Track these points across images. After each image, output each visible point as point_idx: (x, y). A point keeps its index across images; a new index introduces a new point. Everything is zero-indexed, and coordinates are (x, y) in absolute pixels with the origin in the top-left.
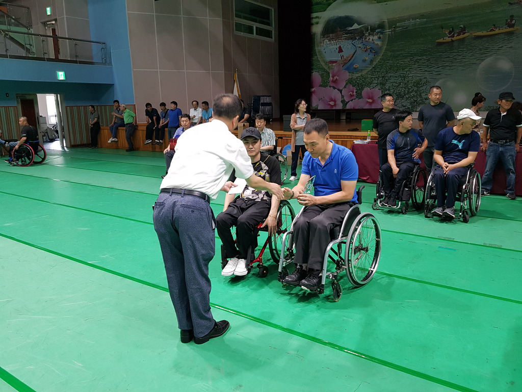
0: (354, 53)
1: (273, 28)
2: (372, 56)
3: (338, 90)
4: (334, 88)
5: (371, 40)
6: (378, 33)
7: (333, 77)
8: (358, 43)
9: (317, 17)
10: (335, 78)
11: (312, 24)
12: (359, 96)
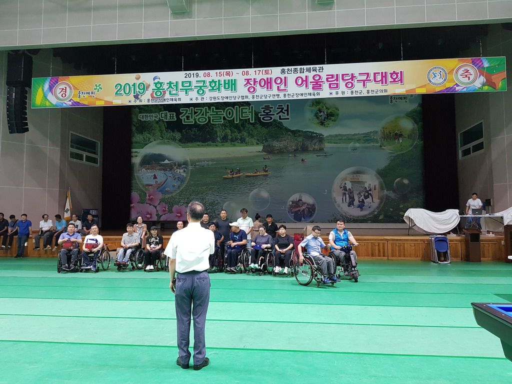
1: (99, 157)
3: (154, 206)
4: (151, 205)
5: (178, 172)
6: (183, 168)
7: (149, 196)
8: (169, 173)
9: (136, 152)
10: (151, 197)
11: (132, 157)
12: (170, 211)
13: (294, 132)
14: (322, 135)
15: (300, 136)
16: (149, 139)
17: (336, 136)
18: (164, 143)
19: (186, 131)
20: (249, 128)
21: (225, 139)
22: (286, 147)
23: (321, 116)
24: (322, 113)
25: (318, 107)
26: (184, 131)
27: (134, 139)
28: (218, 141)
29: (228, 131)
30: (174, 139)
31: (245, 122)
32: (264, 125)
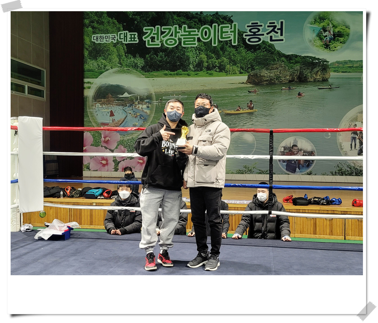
0: (125, 118)
1: (45, 89)
2: (141, 122)
3: (110, 150)
4: (106, 148)
5: (140, 108)
6: (146, 103)
7: (105, 138)
8: (128, 109)
9: (88, 83)
10: (107, 139)
11: (85, 88)
13: (289, 58)
14: (326, 61)
15: (297, 62)
16: (105, 66)
17: (345, 62)
18: (123, 72)
19: (150, 56)
20: (230, 52)
21: (199, 67)
22: (278, 78)
23: (326, 36)
24: (328, 32)
25: (322, 24)
26: (147, 56)
27: (86, 67)
28: (190, 69)
29: (203, 56)
30: (135, 66)
31: (225, 45)
32: (249, 48)
